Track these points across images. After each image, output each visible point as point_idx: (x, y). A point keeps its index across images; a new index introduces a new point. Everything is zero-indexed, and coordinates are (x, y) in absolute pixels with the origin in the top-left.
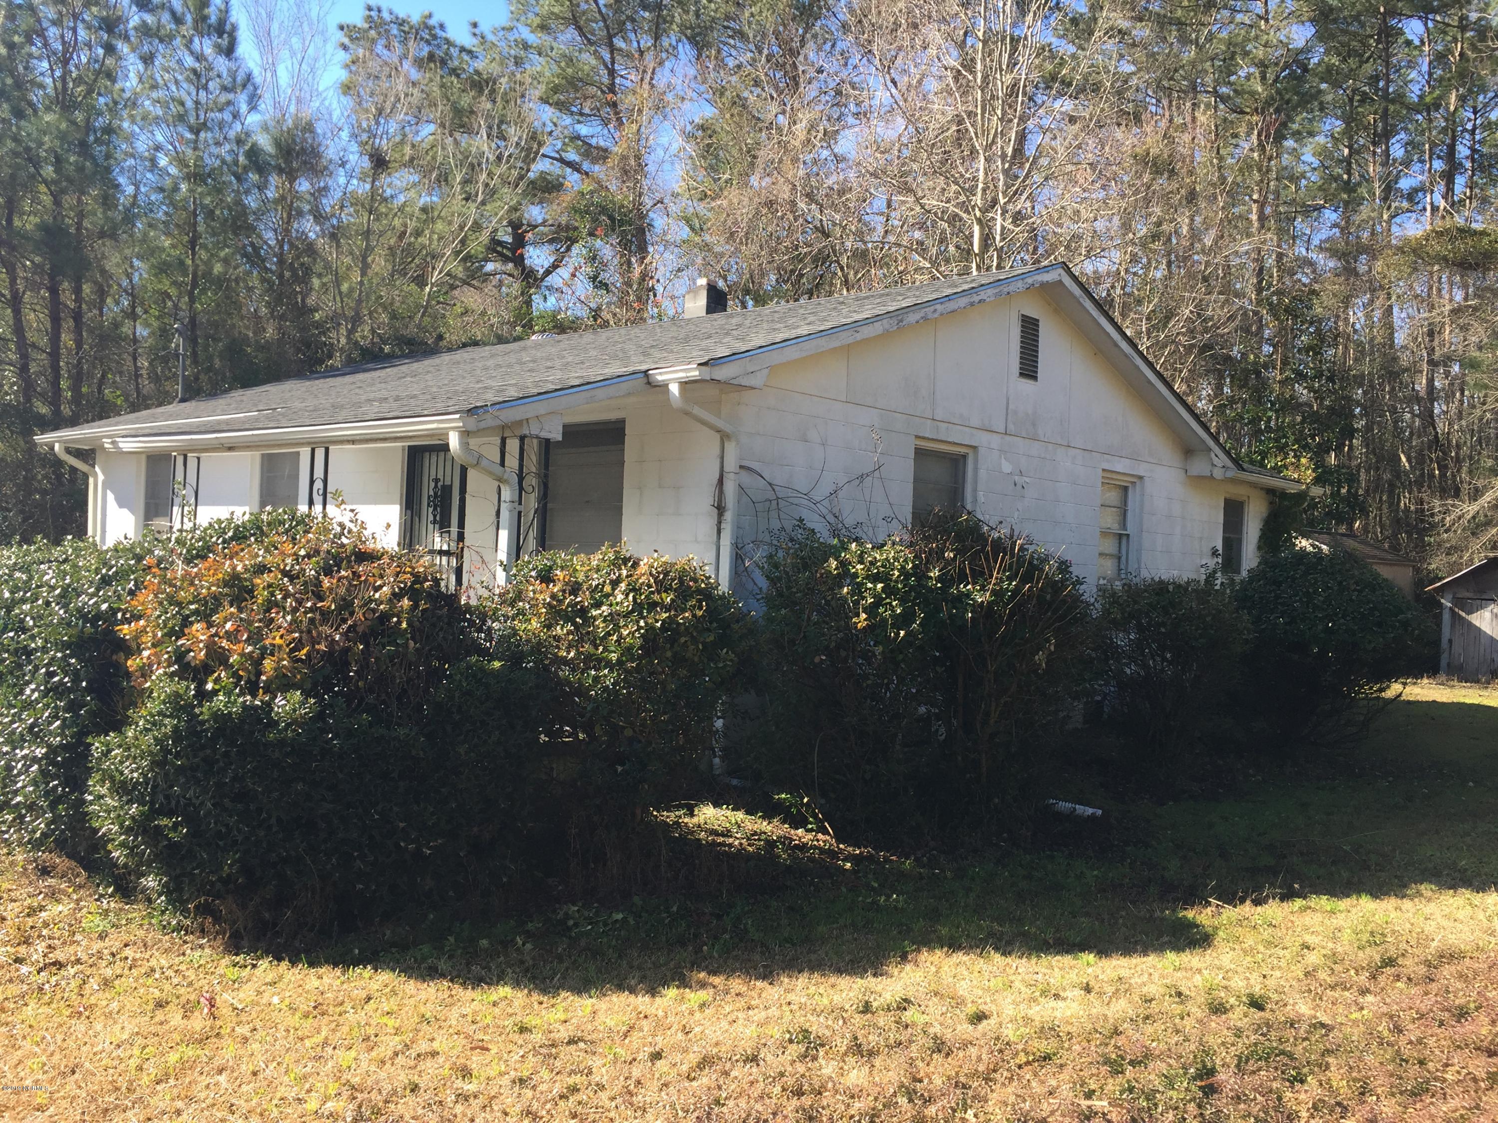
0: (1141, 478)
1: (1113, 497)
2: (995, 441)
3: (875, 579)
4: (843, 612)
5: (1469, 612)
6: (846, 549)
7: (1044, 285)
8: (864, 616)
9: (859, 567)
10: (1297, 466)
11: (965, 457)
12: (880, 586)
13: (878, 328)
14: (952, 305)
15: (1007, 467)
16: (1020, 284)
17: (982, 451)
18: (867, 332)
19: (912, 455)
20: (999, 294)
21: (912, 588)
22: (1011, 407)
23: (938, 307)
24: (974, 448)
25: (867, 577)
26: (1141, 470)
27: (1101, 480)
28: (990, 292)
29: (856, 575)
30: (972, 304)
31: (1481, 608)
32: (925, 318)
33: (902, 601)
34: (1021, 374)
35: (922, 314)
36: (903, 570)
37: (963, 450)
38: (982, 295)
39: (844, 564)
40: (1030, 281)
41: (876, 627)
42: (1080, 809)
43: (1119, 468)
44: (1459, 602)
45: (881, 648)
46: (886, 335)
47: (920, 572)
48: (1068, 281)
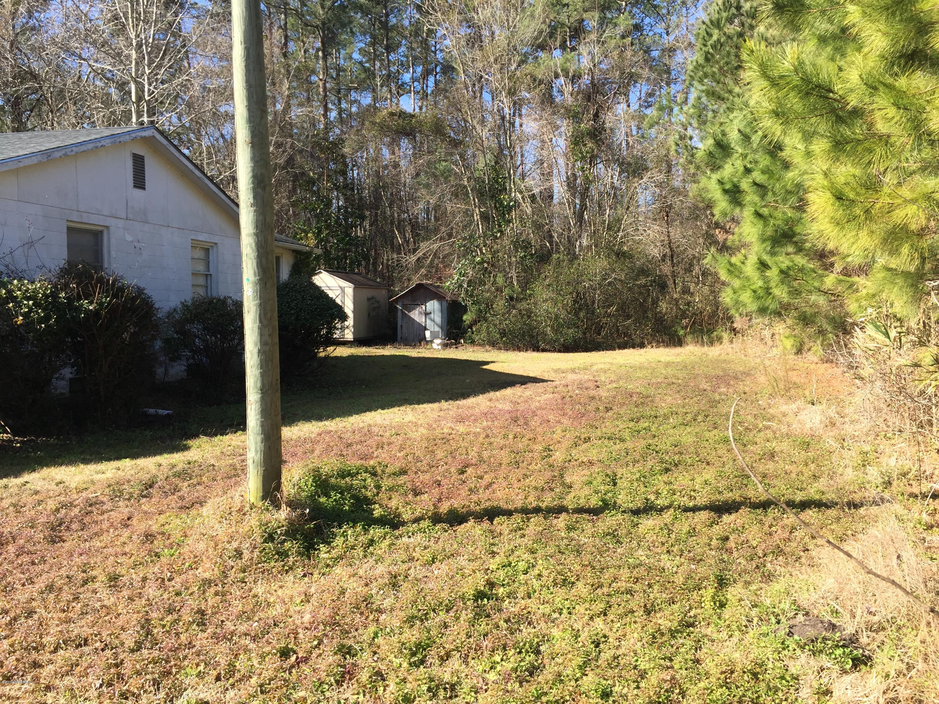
0: (216, 244)
1: (200, 254)
2: (121, 223)
3: (28, 299)
4: (9, 316)
5: (409, 312)
6: (12, 284)
7: (144, 139)
8: (21, 318)
9: (19, 293)
10: (307, 238)
11: (101, 232)
12: (31, 302)
13: (34, 160)
14: (83, 148)
15: (129, 238)
16: (127, 137)
17: (112, 229)
18: (27, 162)
19: (65, 231)
20: (115, 142)
21: (50, 303)
22: (129, 204)
23: (74, 149)
24: (107, 227)
25: (23, 298)
26: (216, 239)
27: (190, 245)
28: (108, 141)
29: (16, 297)
30: (97, 147)
31: (414, 309)
32: (66, 155)
33: (43, 311)
34: (135, 186)
35: (63, 152)
36: (44, 295)
37: (100, 228)
38: (103, 143)
39: (9, 292)
40: (134, 135)
41: (29, 323)
42: (160, 412)
43: (201, 238)
44: (405, 306)
45: (32, 334)
46: (40, 163)
47: (54, 295)
48: (158, 136)
